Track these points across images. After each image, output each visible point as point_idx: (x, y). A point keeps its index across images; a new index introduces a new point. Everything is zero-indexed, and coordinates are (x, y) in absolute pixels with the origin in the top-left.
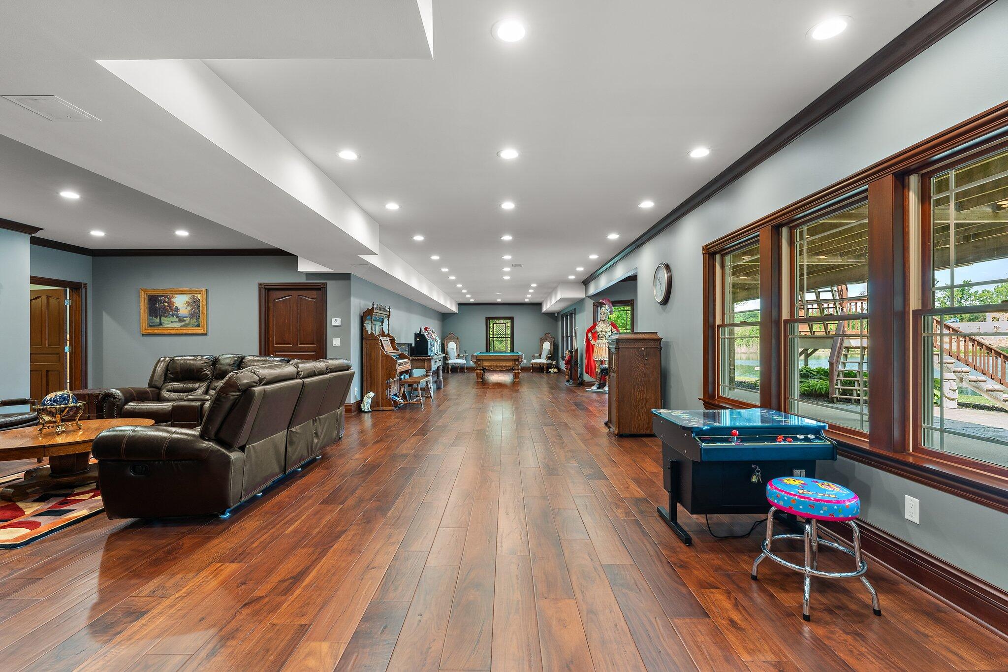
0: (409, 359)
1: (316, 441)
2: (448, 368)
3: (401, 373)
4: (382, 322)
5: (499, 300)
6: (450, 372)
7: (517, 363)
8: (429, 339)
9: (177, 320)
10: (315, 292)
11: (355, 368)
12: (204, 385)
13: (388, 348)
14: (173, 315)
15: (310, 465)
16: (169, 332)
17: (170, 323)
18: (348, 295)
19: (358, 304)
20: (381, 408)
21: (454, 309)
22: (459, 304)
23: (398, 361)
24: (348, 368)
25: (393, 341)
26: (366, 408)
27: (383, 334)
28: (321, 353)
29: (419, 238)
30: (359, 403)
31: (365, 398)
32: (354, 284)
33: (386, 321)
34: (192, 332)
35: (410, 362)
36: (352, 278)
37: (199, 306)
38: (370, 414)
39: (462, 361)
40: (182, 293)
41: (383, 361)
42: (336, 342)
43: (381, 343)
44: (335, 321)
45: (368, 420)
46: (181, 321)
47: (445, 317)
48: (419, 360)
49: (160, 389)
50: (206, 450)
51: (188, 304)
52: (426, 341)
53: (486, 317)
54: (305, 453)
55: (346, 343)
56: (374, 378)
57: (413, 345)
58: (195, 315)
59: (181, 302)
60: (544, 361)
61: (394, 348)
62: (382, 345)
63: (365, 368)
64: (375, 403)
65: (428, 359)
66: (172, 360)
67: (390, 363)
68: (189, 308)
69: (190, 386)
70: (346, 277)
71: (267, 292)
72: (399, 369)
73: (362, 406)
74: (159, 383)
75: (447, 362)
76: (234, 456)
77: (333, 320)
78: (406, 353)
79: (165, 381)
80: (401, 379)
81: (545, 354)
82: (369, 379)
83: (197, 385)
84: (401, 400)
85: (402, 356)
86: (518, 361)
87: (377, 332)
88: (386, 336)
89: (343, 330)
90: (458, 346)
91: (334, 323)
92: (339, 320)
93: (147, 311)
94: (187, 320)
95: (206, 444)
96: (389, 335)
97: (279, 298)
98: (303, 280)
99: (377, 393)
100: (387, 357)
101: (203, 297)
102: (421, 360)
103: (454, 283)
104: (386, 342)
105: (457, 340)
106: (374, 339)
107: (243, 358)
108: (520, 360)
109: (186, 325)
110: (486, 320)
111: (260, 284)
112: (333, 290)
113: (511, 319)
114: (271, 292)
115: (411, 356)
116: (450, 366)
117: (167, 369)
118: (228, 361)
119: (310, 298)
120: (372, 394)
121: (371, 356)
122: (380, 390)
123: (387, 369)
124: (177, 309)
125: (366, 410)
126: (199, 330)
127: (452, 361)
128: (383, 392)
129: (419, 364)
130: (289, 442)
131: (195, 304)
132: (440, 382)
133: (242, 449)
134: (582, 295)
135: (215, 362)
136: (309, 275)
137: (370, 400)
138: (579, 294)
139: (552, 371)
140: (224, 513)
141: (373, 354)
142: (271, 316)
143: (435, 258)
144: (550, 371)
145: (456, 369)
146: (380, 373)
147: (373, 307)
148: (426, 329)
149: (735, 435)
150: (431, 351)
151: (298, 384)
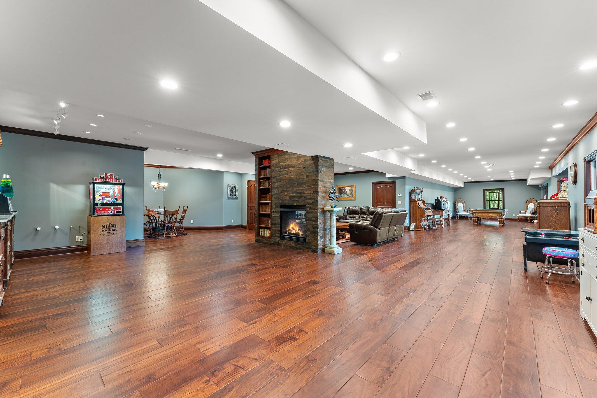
0: (432, 210)
1: (396, 233)
2: (458, 217)
3: (428, 216)
4: (419, 194)
5: (492, 179)
6: (459, 219)
7: (501, 215)
8: (442, 202)
9: (347, 195)
10: (391, 184)
11: (408, 212)
12: (359, 216)
13: (421, 205)
14: (345, 194)
15: (393, 240)
16: (344, 199)
17: (345, 196)
18: (404, 185)
19: (408, 188)
20: (418, 230)
21: (461, 185)
22: (465, 182)
23: (426, 211)
24: (406, 211)
25: (424, 202)
26: (412, 228)
27: (419, 200)
28: (394, 206)
29: (434, 162)
30: (409, 227)
31: (411, 225)
32: (406, 180)
33: (420, 194)
34: (351, 199)
35: (432, 212)
36: (406, 178)
37: (353, 191)
38: (413, 231)
39: (467, 214)
40: (348, 186)
41: (419, 210)
42: (400, 203)
43: (418, 203)
44: (399, 195)
45: (412, 233)
46: (348, 195)
47: (456, 190)
48: (437, 211)
49: (346, 216)
50: (371, 228)
51: (350, 190)
52: (440, 203)
53: (484, 189)
54: (393, 236)
55: (403, 203)
56: (415, 218)
57: (434, 204)
58: (352, 193)
59: (348, 189)
60: (529, 215)
61: (424, 205)
62: (419, 204)
63: (411, 213)
64: (416, 227)
65: (442, 211)
66: (349, 208)
67: (422, 212)
68: (350, 191)
69: (354, 216)
70: (404, 178)
71: (375, 185)
72: (426, 214)
73: (410, 228)
74: (346, 215)
75: (457, 213)
76: (378, 230)
77: (399, 194)
78: (430, 208)
79: (347, 214)
80: (427, 219)
81: (529, 211)
82: (413, 218)
83: (356, 216)
84: (427, 228)
85: (428, 209)
86: (502, 214)
87: (417, 199)
88: (420, 200)
89: (403, 198)
90: (464, 205)
91: (399, 196)
92: (401, 194)
93: (338, 192)
94: (349, 195)
95: (371, 227)
96: (422, 200)
97: (379, 187)
98: (387, 180)
99: (416, 223)
100: (421, 209)
101: (354, 187)
102: (438, 211)
103: (458, 174)
104: (420, 203)
105: (464, 202)
106: (415, 201)
107: (369, 208)
108: (503, 213)
109: (349, 197)
110: (484, 190)
111: (372, 182)
112: (398, 183)
113: (503, 190)
114: (376, 185)
115: (433, 209)
116: (459, 216)
117: (348, 211)
118: (365, 209)
119: (389, 186)
120: (414, 224)
121: (414, 208)
122: (418, 222)
123: (420, 214)
124: (347, 192)
125: (412, 230)
126: (354, 199)
127: (461, 213)
128: (419, 223)
129: (437, 213)
130: (389, 231)
131: (352, 190)
132: (450, 222)
133: (379, 229)
134: (549, 176)
135: (361, 209)
136: (390, 178)
137: (413, 226)
138: (548, 175)
139: (535, 222)
140: (374, 245)
141: (415, 208)
142: (376, 193)
143: (444, 166)
144: (533, 222)
145: (462, 218)
146: (418, 215)
147: (415, 189)
148: (441, 197)
149: (543, 235)
150: (443, 207)
151: (392, 214)
